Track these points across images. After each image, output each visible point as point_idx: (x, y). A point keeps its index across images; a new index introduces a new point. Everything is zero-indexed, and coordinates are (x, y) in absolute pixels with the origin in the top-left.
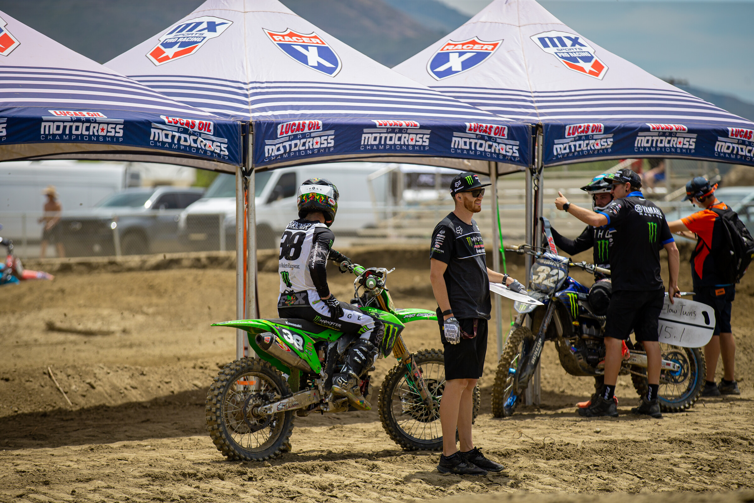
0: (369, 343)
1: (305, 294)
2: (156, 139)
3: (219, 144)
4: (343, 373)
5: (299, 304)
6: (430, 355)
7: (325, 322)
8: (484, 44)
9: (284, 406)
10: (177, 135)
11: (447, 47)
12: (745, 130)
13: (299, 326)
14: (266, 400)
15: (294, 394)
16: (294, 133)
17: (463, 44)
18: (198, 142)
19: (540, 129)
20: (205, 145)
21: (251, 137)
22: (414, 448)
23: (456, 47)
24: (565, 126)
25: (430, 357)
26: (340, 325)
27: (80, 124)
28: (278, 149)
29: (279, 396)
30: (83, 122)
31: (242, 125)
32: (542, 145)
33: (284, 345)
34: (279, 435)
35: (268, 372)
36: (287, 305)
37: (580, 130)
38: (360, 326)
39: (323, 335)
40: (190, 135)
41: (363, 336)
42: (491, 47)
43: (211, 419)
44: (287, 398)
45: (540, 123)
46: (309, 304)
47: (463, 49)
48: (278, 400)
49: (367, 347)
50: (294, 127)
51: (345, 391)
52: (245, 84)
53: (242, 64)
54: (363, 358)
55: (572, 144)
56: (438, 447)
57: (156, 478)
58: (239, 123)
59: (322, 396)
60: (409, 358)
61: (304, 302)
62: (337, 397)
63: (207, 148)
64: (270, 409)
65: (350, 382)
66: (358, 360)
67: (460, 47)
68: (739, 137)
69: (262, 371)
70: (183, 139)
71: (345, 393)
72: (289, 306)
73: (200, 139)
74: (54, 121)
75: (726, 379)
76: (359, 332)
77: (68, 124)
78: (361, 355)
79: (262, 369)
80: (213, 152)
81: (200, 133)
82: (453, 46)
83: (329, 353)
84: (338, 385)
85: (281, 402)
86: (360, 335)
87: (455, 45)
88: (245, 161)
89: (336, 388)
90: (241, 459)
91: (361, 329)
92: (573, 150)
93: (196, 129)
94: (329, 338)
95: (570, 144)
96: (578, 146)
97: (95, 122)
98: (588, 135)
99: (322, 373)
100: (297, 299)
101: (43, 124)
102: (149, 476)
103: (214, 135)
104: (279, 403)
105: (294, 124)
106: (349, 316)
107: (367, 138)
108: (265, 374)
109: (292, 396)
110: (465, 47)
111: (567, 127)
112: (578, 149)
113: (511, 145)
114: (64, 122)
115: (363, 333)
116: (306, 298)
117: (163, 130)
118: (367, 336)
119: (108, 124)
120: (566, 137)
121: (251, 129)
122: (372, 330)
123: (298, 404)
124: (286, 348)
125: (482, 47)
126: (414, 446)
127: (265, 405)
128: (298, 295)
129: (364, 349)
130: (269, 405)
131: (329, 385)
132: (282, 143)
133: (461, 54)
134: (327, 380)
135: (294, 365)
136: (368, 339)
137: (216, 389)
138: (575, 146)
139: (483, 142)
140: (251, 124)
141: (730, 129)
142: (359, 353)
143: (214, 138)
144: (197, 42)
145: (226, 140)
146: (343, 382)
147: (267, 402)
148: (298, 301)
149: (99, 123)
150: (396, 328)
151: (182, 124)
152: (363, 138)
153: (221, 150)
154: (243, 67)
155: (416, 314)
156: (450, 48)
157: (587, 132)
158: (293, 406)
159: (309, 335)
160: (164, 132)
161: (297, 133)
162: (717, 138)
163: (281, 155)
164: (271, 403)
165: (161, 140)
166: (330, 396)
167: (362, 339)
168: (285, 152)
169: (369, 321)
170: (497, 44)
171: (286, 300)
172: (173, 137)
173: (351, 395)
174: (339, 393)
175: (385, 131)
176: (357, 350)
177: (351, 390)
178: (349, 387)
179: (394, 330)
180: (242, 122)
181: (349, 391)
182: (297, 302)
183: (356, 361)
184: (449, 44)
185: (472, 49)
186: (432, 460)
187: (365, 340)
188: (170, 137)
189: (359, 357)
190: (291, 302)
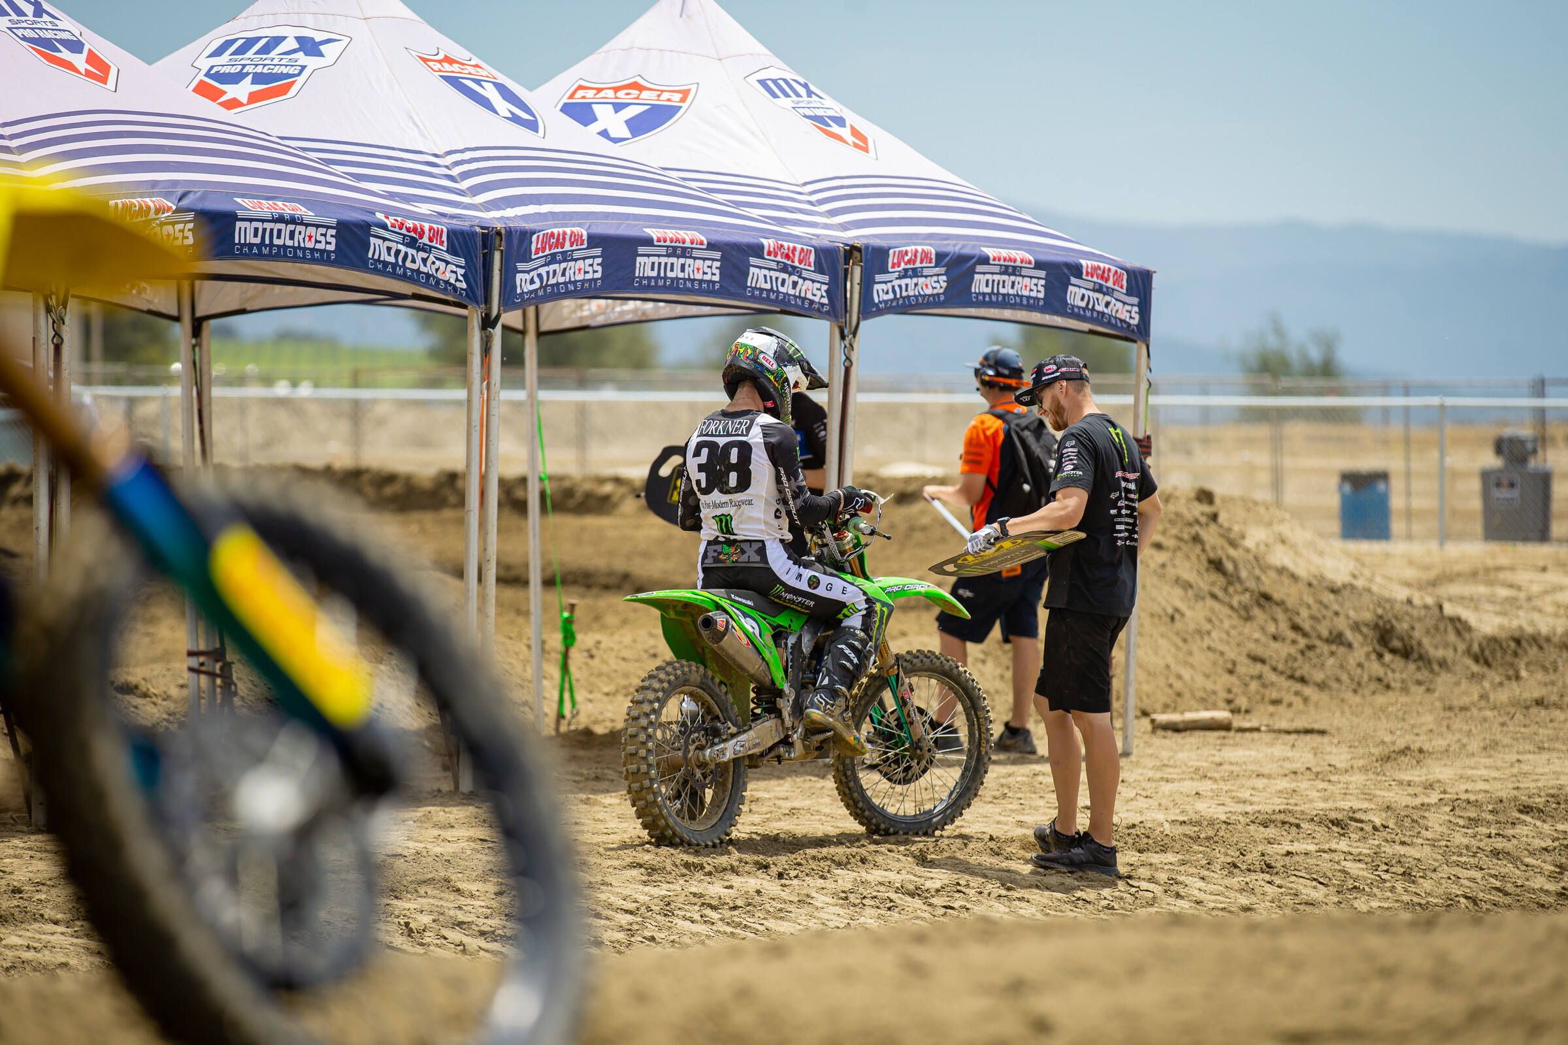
0: (862, 634)
1: (760, 545)
2: (376, 257)
3: (454, 268)
4: (824, 687)
5: (749, 562)
6: (929, 660)
7: (789, 596)
8: (662, 91)
9: (742, 746)
10: (403, 248)
11: (580, 93)
12: (1102, 265)
13: (749, 603)
14: (715, 737)
15: (753, 725)
16: (552, 251)
17: (616, 89)
18: (429, 263)
19: (856, 254)
20: (437, 270)
21: (497, 256)
22: (891, 830)
23: (602, 94)
24: (890, 248)
25: (920, 664)
26: (812, 603)
27: (282, 226)
28: (532, 282)
29: (734, 730)
30: (287, 222)
31: (483, 234)
32: (860, 284)
33: (742, 636)
34: (726, 801)
35: (710, 687)
36: (723, 561)
37: (906, 258)
38: (843, 605)
39: (782, 620)
40: (418, 249)
41: (846, 623)
42: (677, 97)
43: (639, 770)
44: (745, 731)
45: (858, 243)
46: (767, 563)
47: (616, 98)
48: (733, 736)
49: (861, 641)
50: (552, 241)
51: (831, 720)
52: (436, 156)
53: (412, 119)
54: (855, 661)
55: (896, 283)
56: (929, 827)
57: (653, 870)
58: (478, 229)
59: (788, 729)
60: (894, 665)
61: (758, 558)
62: (814, 729)
63: (439, 276)
64: (723, 751)
65: (837, 702)
66: (848, 664)
67: (611, 93)
68: (1095, 279)
69: (702, 686)
70: (410, 258)
71: (830, 723)
72: (728, 564)
73: (432, 258)
74: (251, 220)
75: (1013, 724)
76: (840, 616)
77: (268, 226)
78: (852, 655)
79: (702, 683)
80: (447, 282)
81: (431, 247)
82: (595, 91)
83: (791, 653)
84: (819, 709)
85: (739, 739)
86: (841, 621)
87: (599, 90)
88: (487, 300)
89: (815, 714)
90: (682, 843)
91: (845, 611)
92: (898, 296)
93: (425, 240)
94: (790, 626)
95: (894, 283)
96: (904, 287)
97: (302, 224)
98: (916, 268)
99: (786, 687)
100: (743, 552)
101: (238, 224)
102: (640, 866)
103: (447, 251)
104: (735, 740)
105: (552, 235)
106: (829, 588)
107: (642, 264)
108: (704, 690)
109: (750, 728)
110: (621, 94)
111: (891, 252)
112: (904, 294)
113: (819, 282)
114: (263, 221)
115: (846, 616)
116: (762, 550)
117: (385, 239)
118: (855, 622)
119: (317, 226)
120: (890, 270)
121: (497, 242)
122: (864, 612)
123: (758, 744)
124: (745, 641)
125: (659, 96)
126: (893, 826)
127: (713, 744)
128: (745, 546)
129: (856, 643)
130: (722, 745)
131: (799, 709)
132: (537, 268)
133: (618, 107)
134: (794, 700)
135: (752, 672)
136: (859, 627)
137: (642, 717)
138: (900, 286)
139: (785, 276)
140: (499, 233)
141: (1084, 262)
142: (847, 651)
143: (448, 257)
144: (289, 76)
145: (462, 262)
146: (827, 703)
147: (716, 740)
148: (746, 556)
149: (307, 225)
150: (885, 609)
151: (408, 230)
152: (638, 265)
153: (457, 280)
154: (415, 123)
155: (904, 586)
156: (588, 96)
157: (914, 262)
158: (755, 746)
159: (765, 619)
160: (387, 243)
161: (556, 250)
162: (1069, 280)
163: (536, 291)
164: (725, 741)
165: (382, 259)
166: (800, 730)
167: (846, 627)
168: (541, 286)
169: (856, 596)
170: (689, 91)
171: (720, 553)
172: (398, 252)
173: (840, 726)
174: (820, 723)
175: (663, 251)
176: (843, 646)
177: (840, 718)
178: (837, 712)
179: (882, 612)
180: (482, 228)
181: (837, 720)
182: (744, 558)
183: (844, 667)
184: (581, 87)
185: (637, 98)
186: (991, 849)
187: (855, 629)
188: (393, 252)
189: (851, 661)
190: (731, 557)
